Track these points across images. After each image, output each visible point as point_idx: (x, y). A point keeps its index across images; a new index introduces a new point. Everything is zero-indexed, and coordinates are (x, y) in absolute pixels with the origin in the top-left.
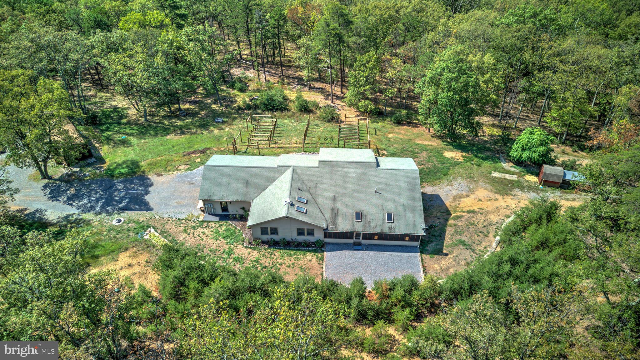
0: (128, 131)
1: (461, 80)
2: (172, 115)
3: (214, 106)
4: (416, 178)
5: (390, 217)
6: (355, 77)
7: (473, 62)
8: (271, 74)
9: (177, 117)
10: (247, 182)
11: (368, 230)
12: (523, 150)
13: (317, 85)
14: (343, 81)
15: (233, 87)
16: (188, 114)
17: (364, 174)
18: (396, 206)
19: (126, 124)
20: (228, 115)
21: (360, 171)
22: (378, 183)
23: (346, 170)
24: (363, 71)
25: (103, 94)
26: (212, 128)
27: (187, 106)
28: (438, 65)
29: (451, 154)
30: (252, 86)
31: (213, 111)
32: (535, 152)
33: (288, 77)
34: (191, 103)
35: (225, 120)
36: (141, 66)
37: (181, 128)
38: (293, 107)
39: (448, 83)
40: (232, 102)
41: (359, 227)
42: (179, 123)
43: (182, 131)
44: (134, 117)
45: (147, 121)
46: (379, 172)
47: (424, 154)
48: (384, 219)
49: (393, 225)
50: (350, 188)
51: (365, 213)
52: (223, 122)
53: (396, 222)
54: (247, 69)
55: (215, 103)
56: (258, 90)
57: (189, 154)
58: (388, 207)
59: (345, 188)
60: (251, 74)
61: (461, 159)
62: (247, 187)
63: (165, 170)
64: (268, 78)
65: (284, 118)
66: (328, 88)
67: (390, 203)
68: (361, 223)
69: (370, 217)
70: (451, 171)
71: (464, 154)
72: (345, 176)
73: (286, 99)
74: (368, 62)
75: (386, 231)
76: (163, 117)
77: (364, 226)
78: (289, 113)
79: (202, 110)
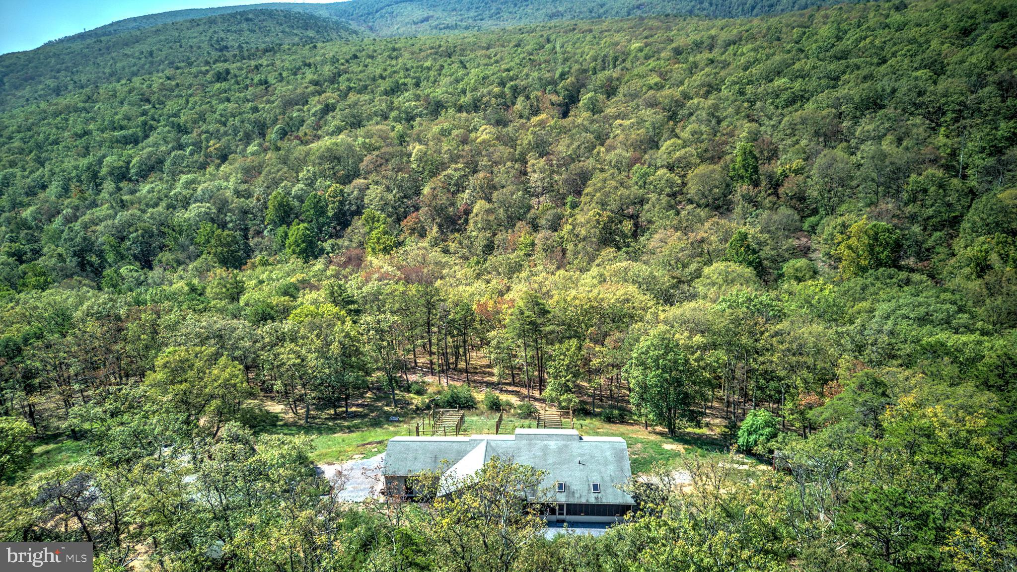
0: (286, 431)
1: (669, 358)
2: (337, 416)
3: (386, 408)
4: (623, 450)
5: (596, 487)
6: (555, 367)
7: (680, 339)
8: (453, 379)
9: (344, 419)
10: (436, 457)
11: (573, 501)
12: (750, 434)
13: (510, 388)
14: (541, 385)
15: (409, 392)
16: (355, 415)
17: (566, 446)
18: (602, 477)
19: (282, 426)
20: (405, 415)
21: (561, 443)
22: (582, 455)
23: (545, 442)
24: (563, 360)
25: (250, 401)
26: (386, 426)
27: (354, 409)
28: (643, 343)
29: (670, 446)
30: (431, 390)
31: (385, 412)
32: (762, 435)
33: (475, 381)
34: (358, 406)
35: (401, 419)
36: (314, 355)
37: (349, 427)
38: (482, 407)
39: (656, 361)
40: (408, 404)
41: (562, 498)
42: (346, 424)
43: (350, 430)
44: (292, 420)
45: (307, 422)
46: (583, 444)
47: (639, 445)
48: (589, 490)
49: (600, 495)
50: (550, 461)
51: (568, 484)
52: (399, 421)
53: (602, 492)
54: (425, 374)
55: (387, 406)
56: (439, 392)
57: (364, 445)
58: (594, 478)
59: (545, 460)
60: (429, 379)
61: (683, 451)
62: (435, 461)
63: (337, 459)
64: (451, 382)
65: (472, 415)
66: (524, 391)
67: (595, 474)
68: (564, 494)
69: (574, 488)
70: (671, 462)
71: (686, 446)
72: (545, 449)
73: (472, 399)
74: (568, 350)
75: (592, 501)
76: (326, 419)
77: (567, 496)
78: (477, 411)
79: (373, 412)
